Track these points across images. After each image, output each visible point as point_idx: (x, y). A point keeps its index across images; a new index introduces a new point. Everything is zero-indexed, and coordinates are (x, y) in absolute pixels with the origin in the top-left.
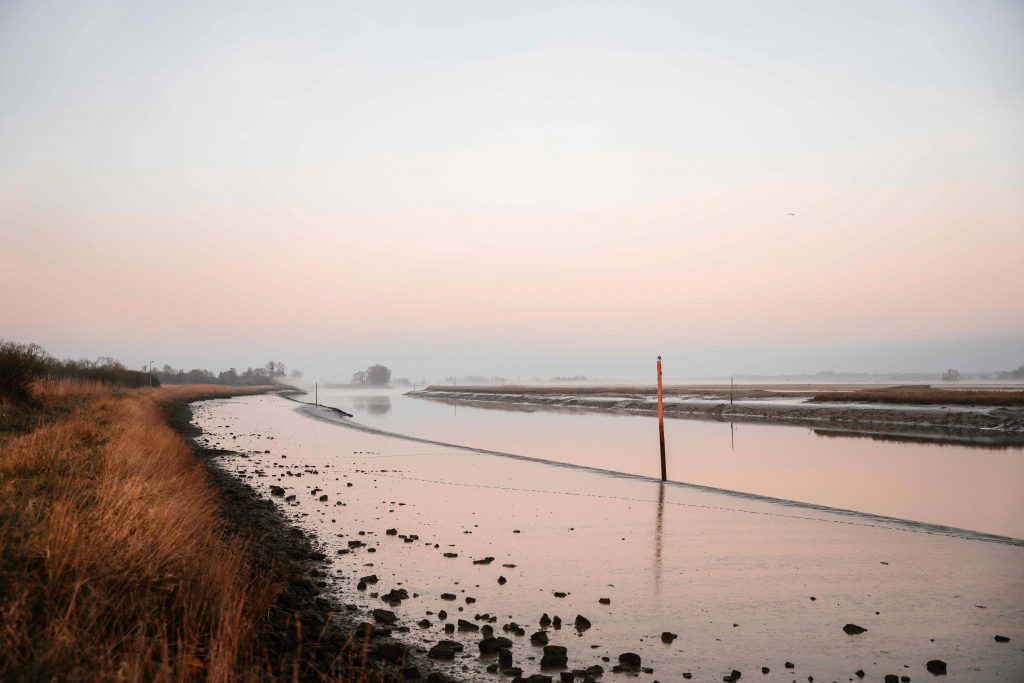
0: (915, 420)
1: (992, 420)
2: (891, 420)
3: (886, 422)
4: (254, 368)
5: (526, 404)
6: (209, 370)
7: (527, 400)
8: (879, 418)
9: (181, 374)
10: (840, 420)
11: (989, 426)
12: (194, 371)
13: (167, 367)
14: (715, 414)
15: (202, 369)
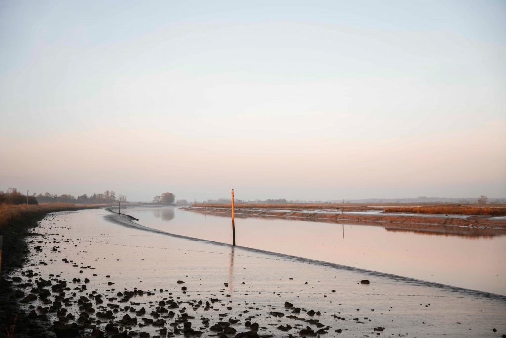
0: (430, 222)
1: (467, 222)
2: (419, 222)
3: (417, 223)
4: (97, 194)
5: (240, 214)
6: (72, 195)
7: (241, 212)
8: (414, 221)
9: (56, 197)
10: (395, 222)
11: (465, 225)
12: (64, 196)
13: (47, 193)
14: (335, 219)
15: (68, 194)
